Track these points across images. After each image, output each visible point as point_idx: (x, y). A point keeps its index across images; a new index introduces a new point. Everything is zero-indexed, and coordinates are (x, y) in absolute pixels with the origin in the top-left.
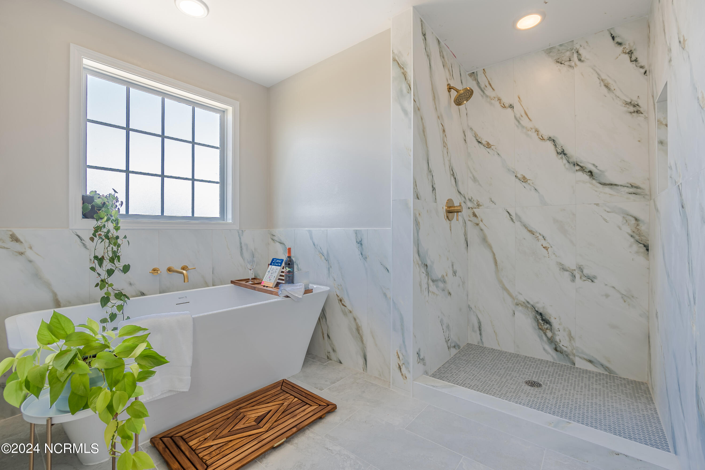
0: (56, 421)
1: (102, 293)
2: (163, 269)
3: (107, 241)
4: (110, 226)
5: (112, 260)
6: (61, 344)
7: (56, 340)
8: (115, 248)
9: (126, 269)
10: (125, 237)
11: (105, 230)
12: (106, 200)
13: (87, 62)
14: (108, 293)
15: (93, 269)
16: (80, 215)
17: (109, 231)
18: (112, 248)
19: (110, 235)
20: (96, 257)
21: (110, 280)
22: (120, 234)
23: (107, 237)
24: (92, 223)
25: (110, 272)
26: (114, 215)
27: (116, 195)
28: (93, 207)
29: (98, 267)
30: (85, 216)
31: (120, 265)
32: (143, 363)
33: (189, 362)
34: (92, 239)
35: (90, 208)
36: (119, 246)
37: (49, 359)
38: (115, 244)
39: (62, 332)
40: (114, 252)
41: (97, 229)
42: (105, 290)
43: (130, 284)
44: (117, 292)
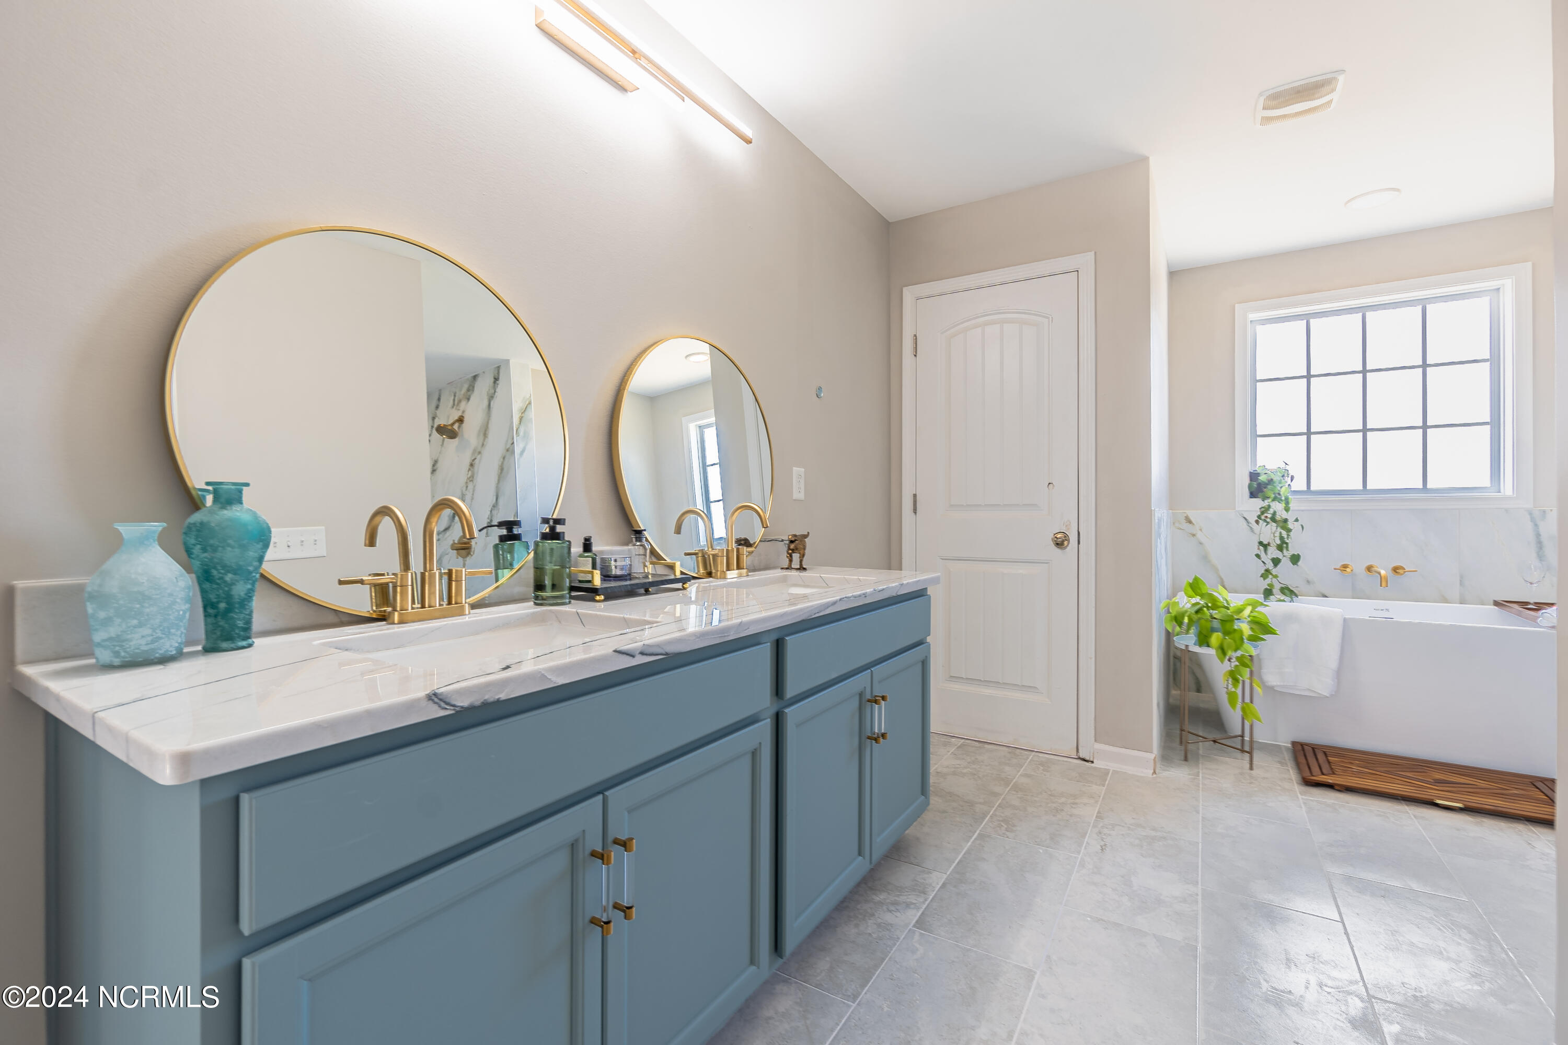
0: (1190, 649)
1: (1264, 584)
2: (1359, 568)
3: (1274, 524)
4: (1278, 507)
5: (1280, 548)
6: (1197, 599)
7: (1195, 596)
8: (1284, 534)
9: (1295, 559)
10: (1297, 520)
11: (1271, 511)
12: (1272, 476)
13: (1252, 316)
14: (1271, 585)
15: (1258, 556)
16: (1246, 492)
17: (1275, 513)
18: (1281, 533)
19: (1278, 518)
20: (1261, 543)
21: (1274, 572)
22: (1290, 517)
23: (1273, 519)
24: (1258, 503)
25: (1276, 562)
26: (1284, 494)
27: (1288, 468)
28: (1259, 485)
29: (1263, 555)
30: (1253, 495)
31: (1288, 554)
32: (1254, 627)
33: (1333, 664)
34: (1257, 522)
35: (1255, 486)
36: (1289, 530)
37: (1189, 605)
38: (1284, 528)
39: (1199, 591)
40: (1281, 538)
41: (1264, 510)
42: (1268, 581)
43: (1308, 582)
44: (1283, 586)
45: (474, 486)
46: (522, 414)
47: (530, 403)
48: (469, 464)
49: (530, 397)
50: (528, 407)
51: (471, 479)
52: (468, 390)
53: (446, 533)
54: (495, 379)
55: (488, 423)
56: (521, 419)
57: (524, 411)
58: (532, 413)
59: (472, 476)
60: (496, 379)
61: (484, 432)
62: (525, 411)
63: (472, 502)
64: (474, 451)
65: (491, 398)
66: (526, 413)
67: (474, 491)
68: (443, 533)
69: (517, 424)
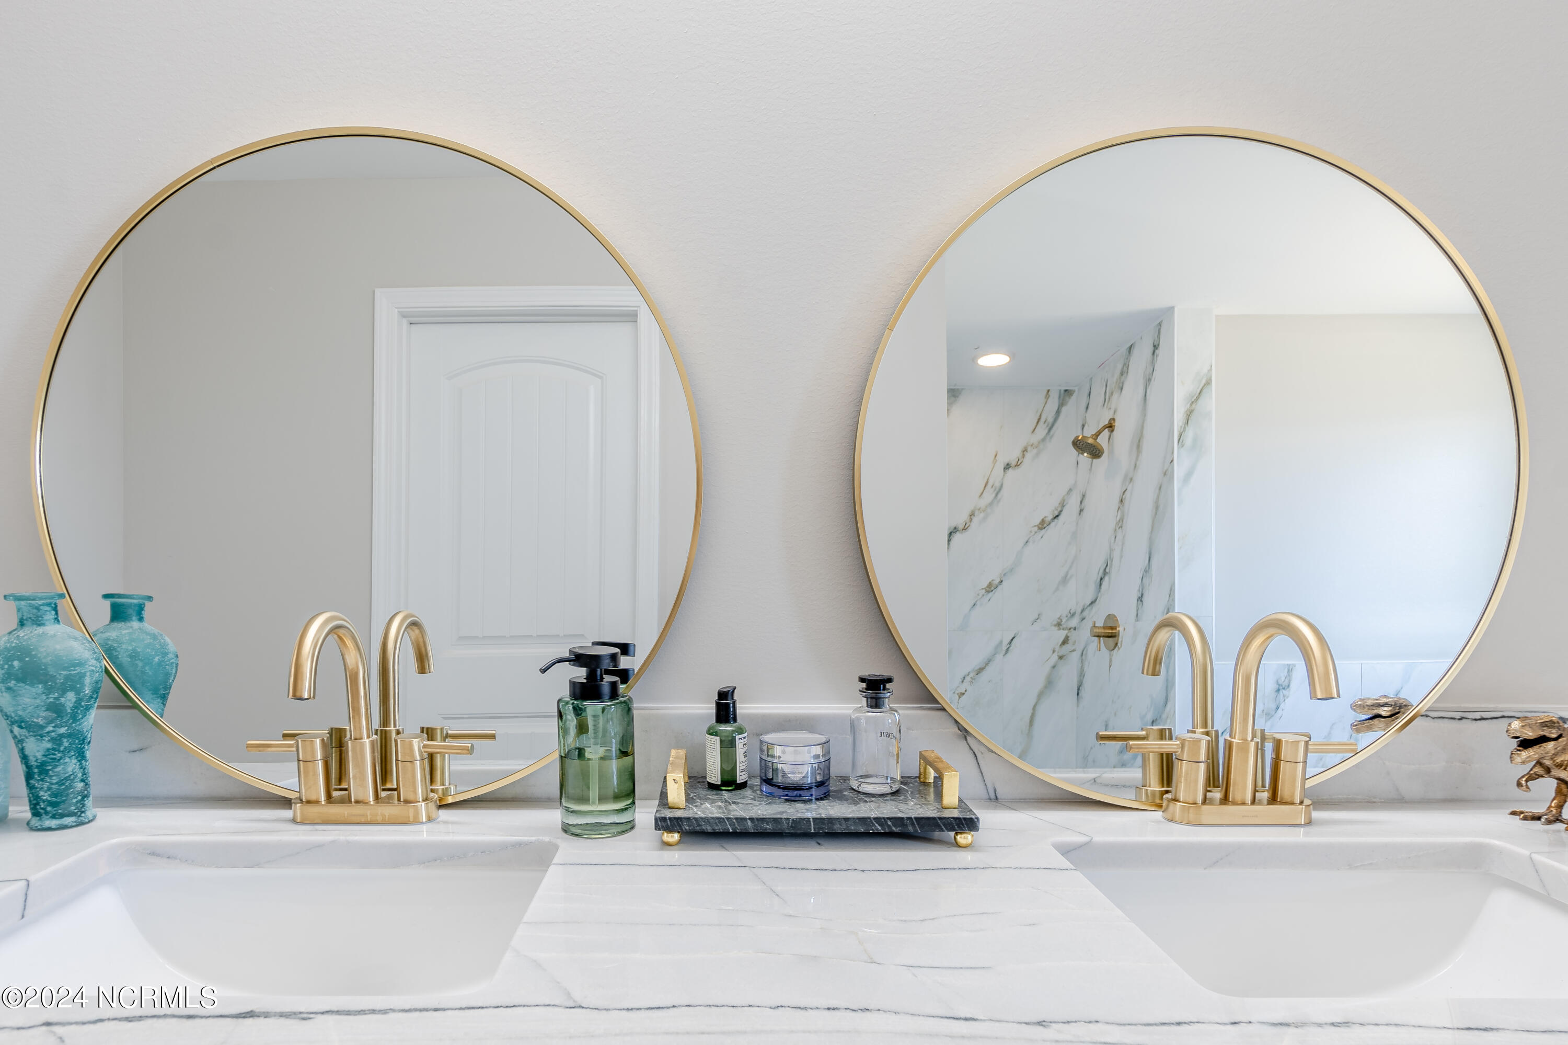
45: (1124, 537)
46: (1191, 405)
47: (1208, 383)
48: (1118, 500)
49: (1211, 370)
50: (1204, 391)
51: (1120, 524)
52: (1122, 374)
53: (1092, 608)
54: (1154, 346)
55: (1143, 427)
56: (1189, 415)
57: (1196, 398)
58: (1210, 403)
59: (1122, 520)
60: (1156, 347)
61: (1138, 444)
62: (1198, 398)
63: (1120, 561)
64: (1126, 476)
65: (1148, 381)
66: (1200, 402)
67: (1123, 544)
68: (1089, 608)
69: (1181, 424)
